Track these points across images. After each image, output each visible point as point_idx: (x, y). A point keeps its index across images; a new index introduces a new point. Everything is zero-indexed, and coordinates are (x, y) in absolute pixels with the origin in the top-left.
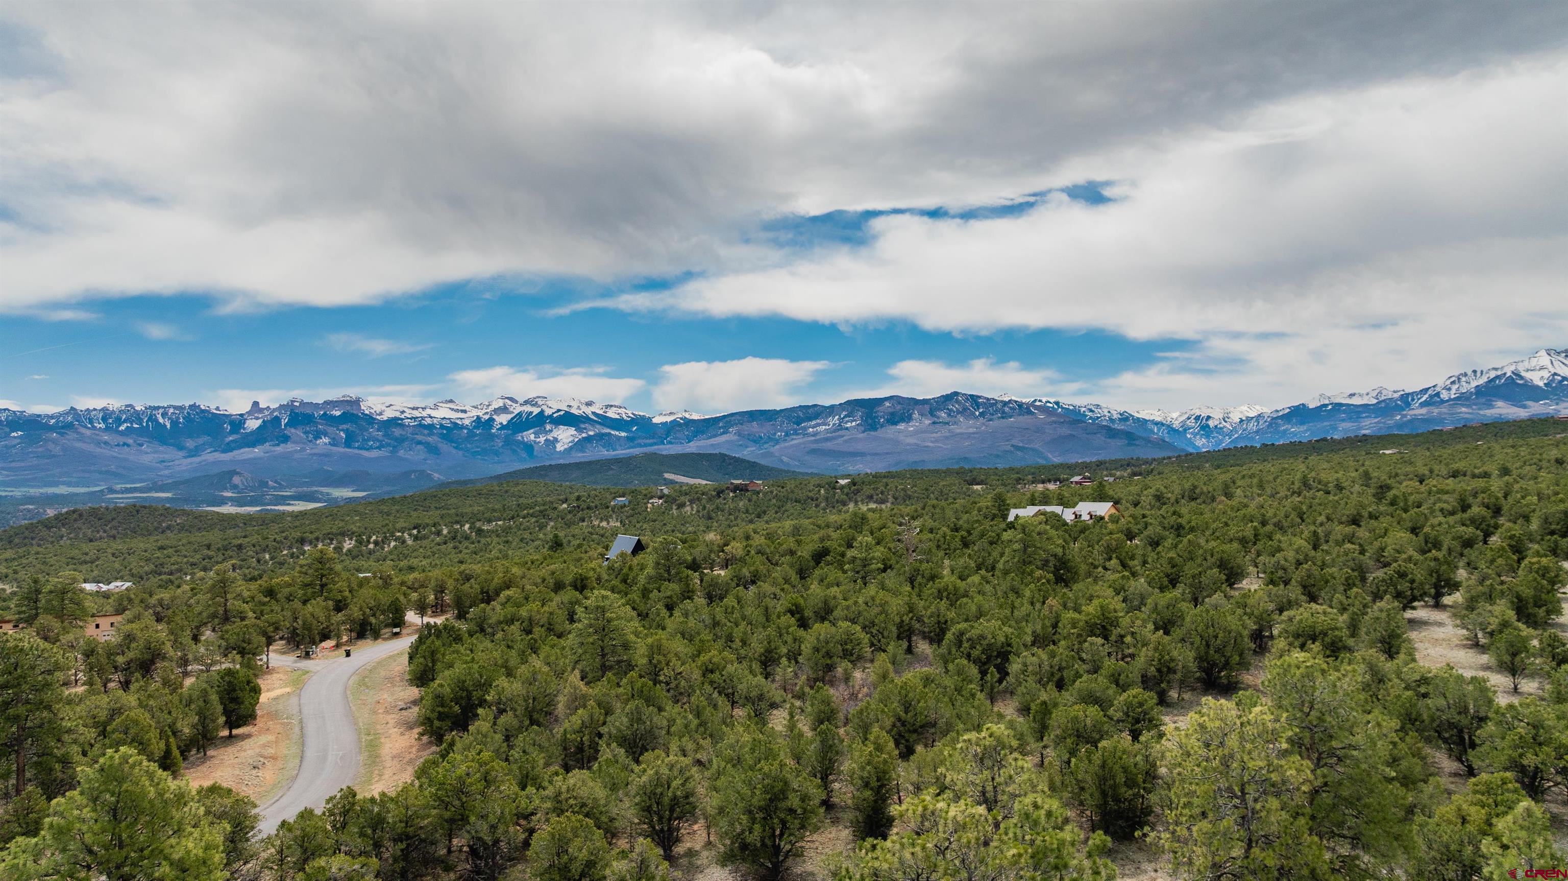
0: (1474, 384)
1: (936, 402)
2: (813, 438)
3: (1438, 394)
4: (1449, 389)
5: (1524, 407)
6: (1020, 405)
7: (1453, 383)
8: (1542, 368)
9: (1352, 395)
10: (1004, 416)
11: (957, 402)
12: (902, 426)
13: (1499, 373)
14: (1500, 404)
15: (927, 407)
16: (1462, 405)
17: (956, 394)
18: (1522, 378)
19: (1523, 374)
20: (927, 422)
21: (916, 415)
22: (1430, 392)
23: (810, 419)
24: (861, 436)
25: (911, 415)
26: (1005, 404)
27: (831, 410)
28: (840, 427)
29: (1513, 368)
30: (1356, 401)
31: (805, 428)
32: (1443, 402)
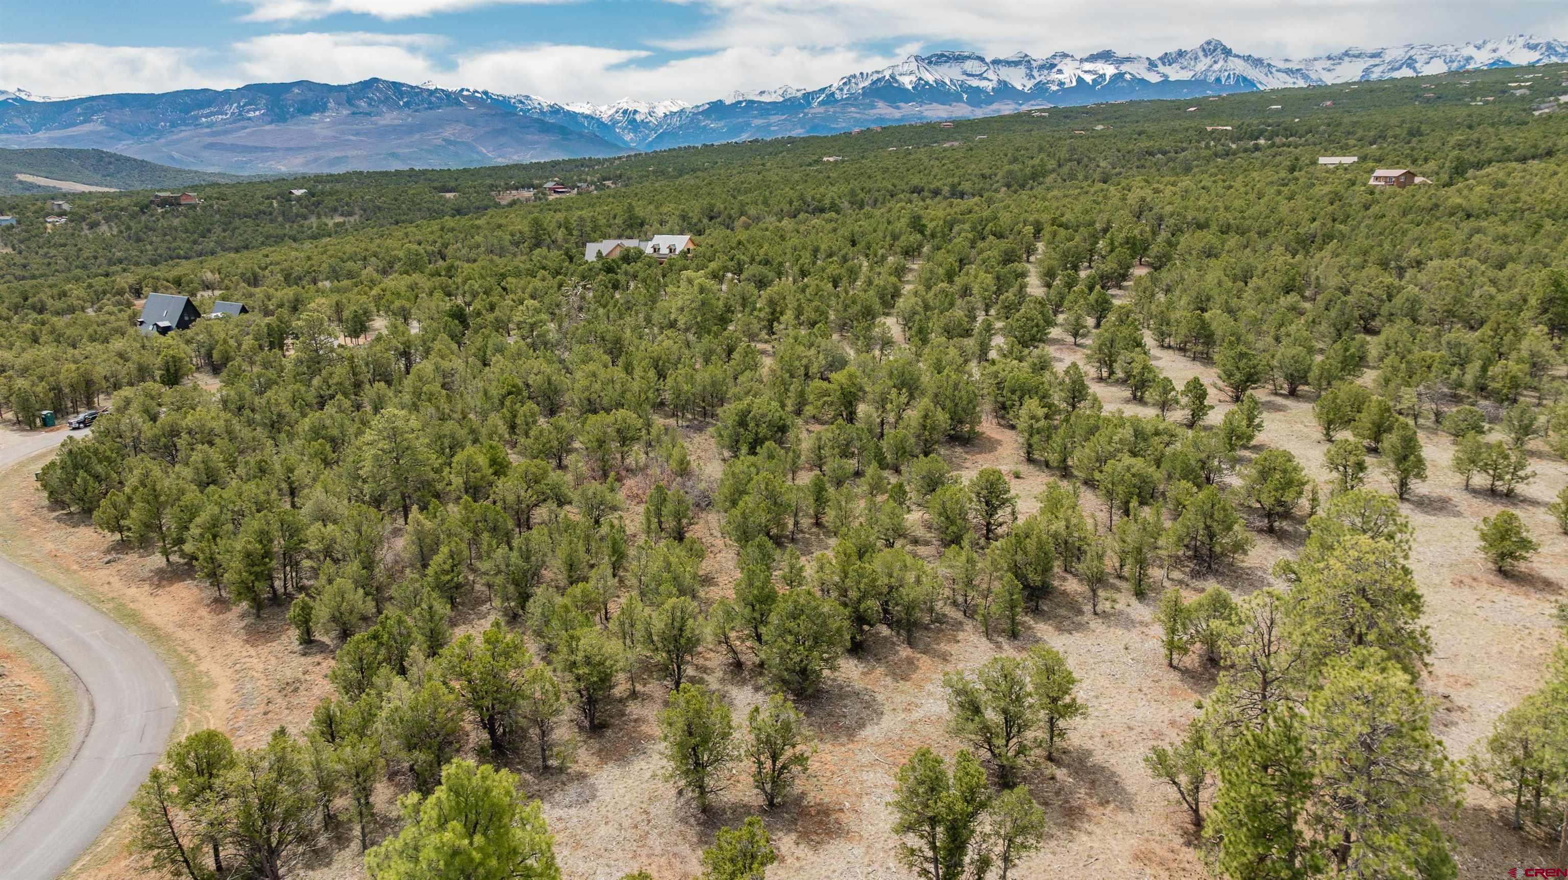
0: (861, 85)
1: (354, 90)
2: (208, 130)
3: (833, 94)
4: (841, 90)
5: (898, 108)
6: (448, 94)
7: (845, 84)
8: (911, 73)
9: (762, 93)
10: (432, 107)
11: (378, 89)
12: (316, 116)
13: (880, 76)
14: (881, 104)
15: (344, 95)
16: (852, 105)
17: (375, 80)
18: (897, 81)
19: (898, 77)
20: (345, 112)
21: (331, 104)
22: (827, 92)
23: (201, 106)
24: (268, 127)
25: (325, 104)
26: (431, 93)
27: (227, 96)
28: (240, 117)
29: (890, 72)
30: (766, 99)
31: (197, 118)
32: (836, 101)
